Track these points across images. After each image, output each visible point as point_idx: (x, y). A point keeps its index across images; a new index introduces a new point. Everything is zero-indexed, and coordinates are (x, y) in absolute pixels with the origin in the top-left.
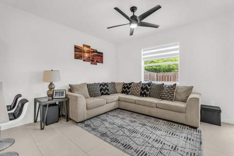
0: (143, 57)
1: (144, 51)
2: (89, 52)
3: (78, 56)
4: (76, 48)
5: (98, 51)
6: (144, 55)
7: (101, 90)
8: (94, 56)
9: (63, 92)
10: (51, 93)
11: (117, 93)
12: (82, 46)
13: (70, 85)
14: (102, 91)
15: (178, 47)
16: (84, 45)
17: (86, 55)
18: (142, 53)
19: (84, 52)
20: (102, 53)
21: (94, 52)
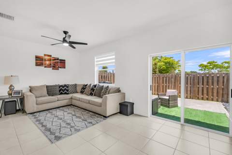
0: (95, 63)
1: (97, 59)
2: (50, 60)
3: (39, 64)
4: (37, 57)
5: (60, 58)
6: (97, 61)
7: (60, 91)
8: (55, 62)
9: (20, 92)
10: (10, 92)
11: (77, 92)
12: (43, 55)
13: (30, 87)
14: (62, 91)
15: (114, 57)
16: (45, 55)
17: (48, 62)
18: (96, 60)
19: (45, 60)
20: (64, 60)
21: (55, 60)
